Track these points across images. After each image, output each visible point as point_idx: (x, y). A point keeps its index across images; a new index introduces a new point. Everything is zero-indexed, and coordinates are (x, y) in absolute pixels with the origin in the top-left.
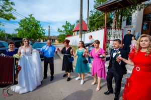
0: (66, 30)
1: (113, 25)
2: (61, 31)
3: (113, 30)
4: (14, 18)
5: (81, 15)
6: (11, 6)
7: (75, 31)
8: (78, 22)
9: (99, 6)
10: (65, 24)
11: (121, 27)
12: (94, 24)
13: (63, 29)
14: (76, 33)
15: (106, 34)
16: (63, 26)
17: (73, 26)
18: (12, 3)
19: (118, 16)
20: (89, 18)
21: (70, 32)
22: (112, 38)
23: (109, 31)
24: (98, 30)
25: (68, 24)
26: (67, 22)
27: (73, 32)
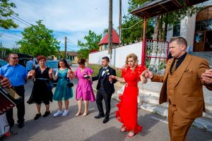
0: (89, 43)
1: (154, 36)
2: (83, 45)
3: (155, 43)
4: (15, 26)
5: (111, 22)
6: (11, 8)
7: (102, 44)
8: (106, 31)
9: (135, 9)
10: (88, 35)
11: (165, 39)
12: (128, 35)
13: (85, 42)
14: (103, 47)
15: (145, 49)
16: (86, 38)
17: (100, 37)
18: (12, 5)
19: (161, 24)
20: (121, 26)
21: (95, 46)
22: (153, 54)
23: (149, 44)
24: (133, 42)
25: (92, 34)
26: (90, 31)
27: (100, 45)
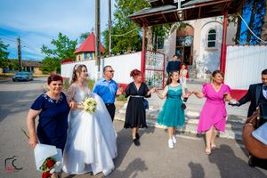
0: (59, 50)
16: (54, 42)
21: (68, 54)
25: (63, 38)
26: (61, 34)
27: (77, 54)
